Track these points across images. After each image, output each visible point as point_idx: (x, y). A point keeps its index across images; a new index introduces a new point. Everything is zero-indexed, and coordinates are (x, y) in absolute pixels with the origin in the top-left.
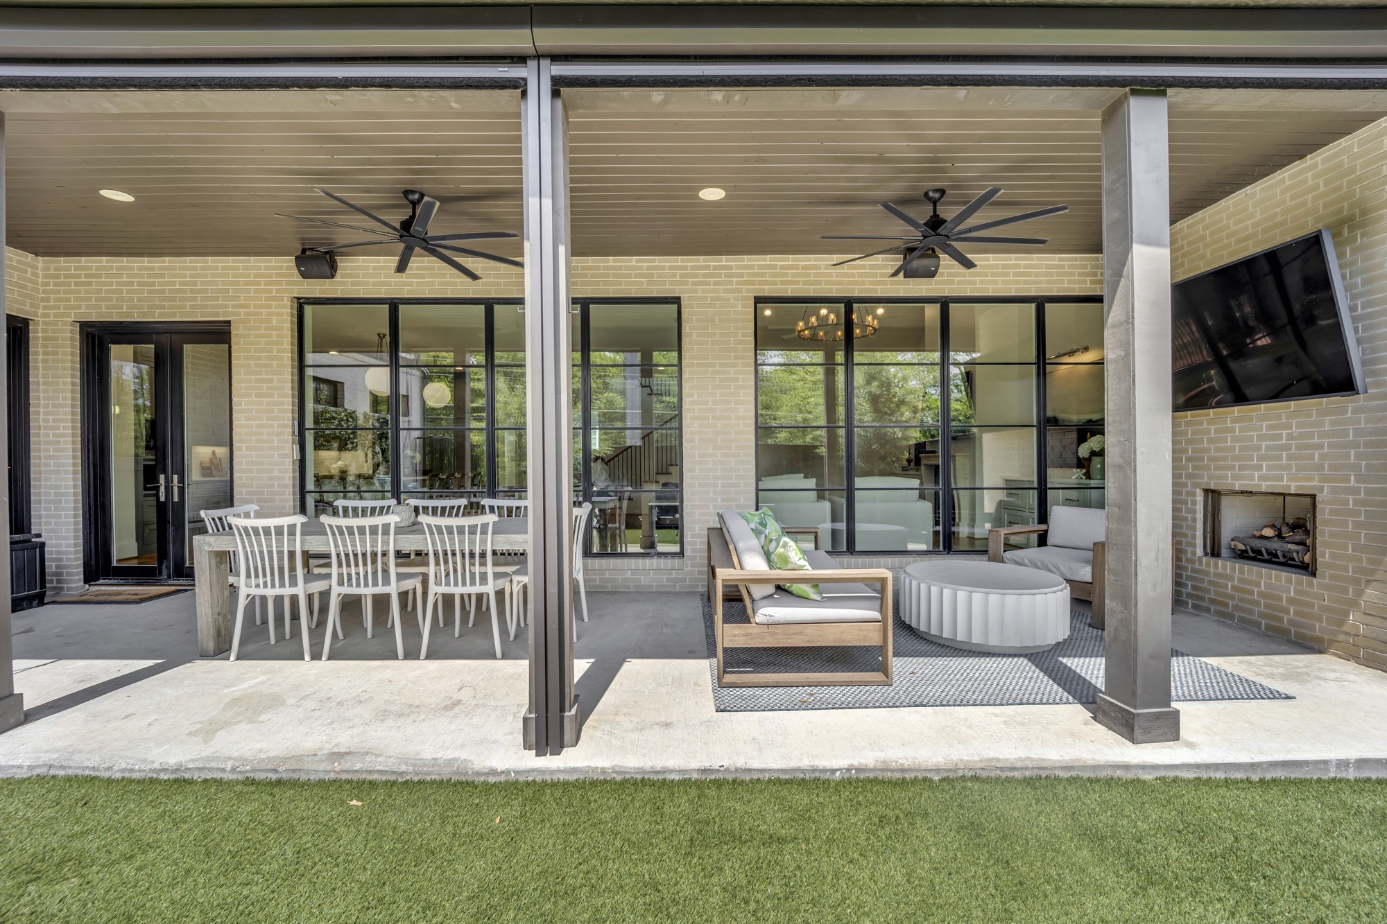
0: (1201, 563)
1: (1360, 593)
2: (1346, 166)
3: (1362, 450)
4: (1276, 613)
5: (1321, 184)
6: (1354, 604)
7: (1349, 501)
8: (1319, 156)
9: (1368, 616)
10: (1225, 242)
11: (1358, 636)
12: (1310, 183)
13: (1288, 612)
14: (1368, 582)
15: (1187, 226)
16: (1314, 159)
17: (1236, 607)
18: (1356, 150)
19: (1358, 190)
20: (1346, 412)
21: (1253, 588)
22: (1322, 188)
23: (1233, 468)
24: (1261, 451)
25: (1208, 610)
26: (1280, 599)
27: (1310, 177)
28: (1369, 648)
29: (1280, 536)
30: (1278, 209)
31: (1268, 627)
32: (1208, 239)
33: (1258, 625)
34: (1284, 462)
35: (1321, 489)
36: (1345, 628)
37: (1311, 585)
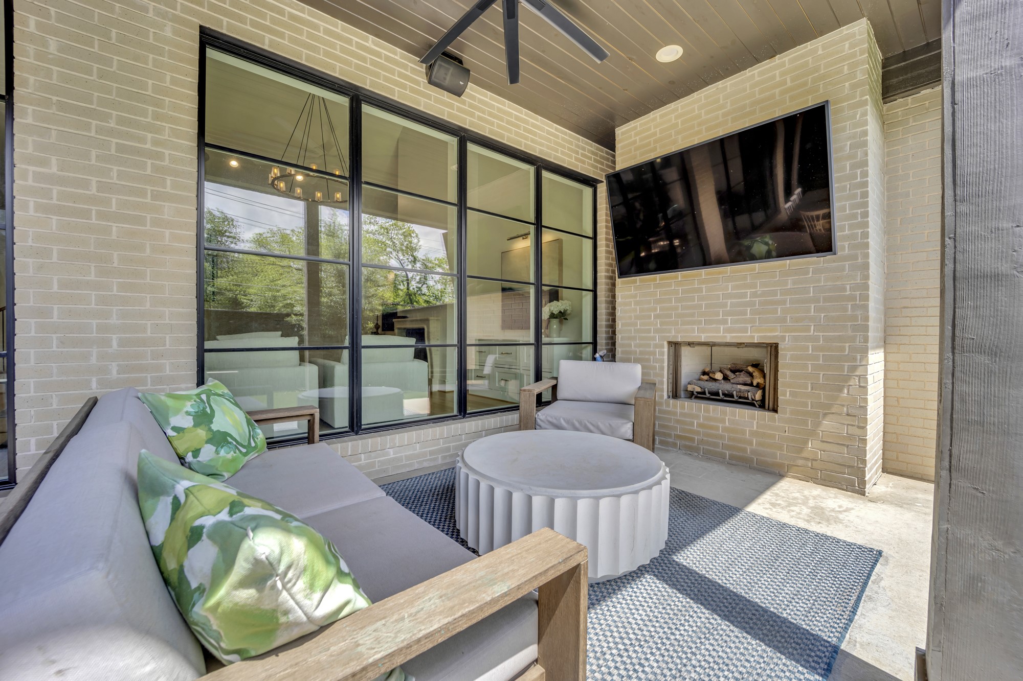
0: (668, 405)
1: (818, 424)
2: (811, 66)
3: (821, 304)
4: (739, 445)
5: (788, 81)
6: (813, 433)
7: (808, 348)
8: (787, 56)
9: (825, 444)
10: (696, 129)
11: (816, 460)
12: (778, 79)
13: (751, 444)
14: (825, 415)
15: (660, 115)
16: (782, 58)
17: (701, 442)
18: (820, 52)
19: (821, 86)
20: (808, 273)
21: (719, 424)
22: (789, 84)
23: (700, 322)
24: (727, 307)
25: (674, 445)
26: (744, 432)
27: (777, 74)
28: (826, 470)
29: (726, 378)
30: (747, 101)
31: (732, 457)
32: (680, 127)
33: (723, 456)
34: (748, 316)
35: (783, 338)
36: (804, 454)
37: (774, 420)
